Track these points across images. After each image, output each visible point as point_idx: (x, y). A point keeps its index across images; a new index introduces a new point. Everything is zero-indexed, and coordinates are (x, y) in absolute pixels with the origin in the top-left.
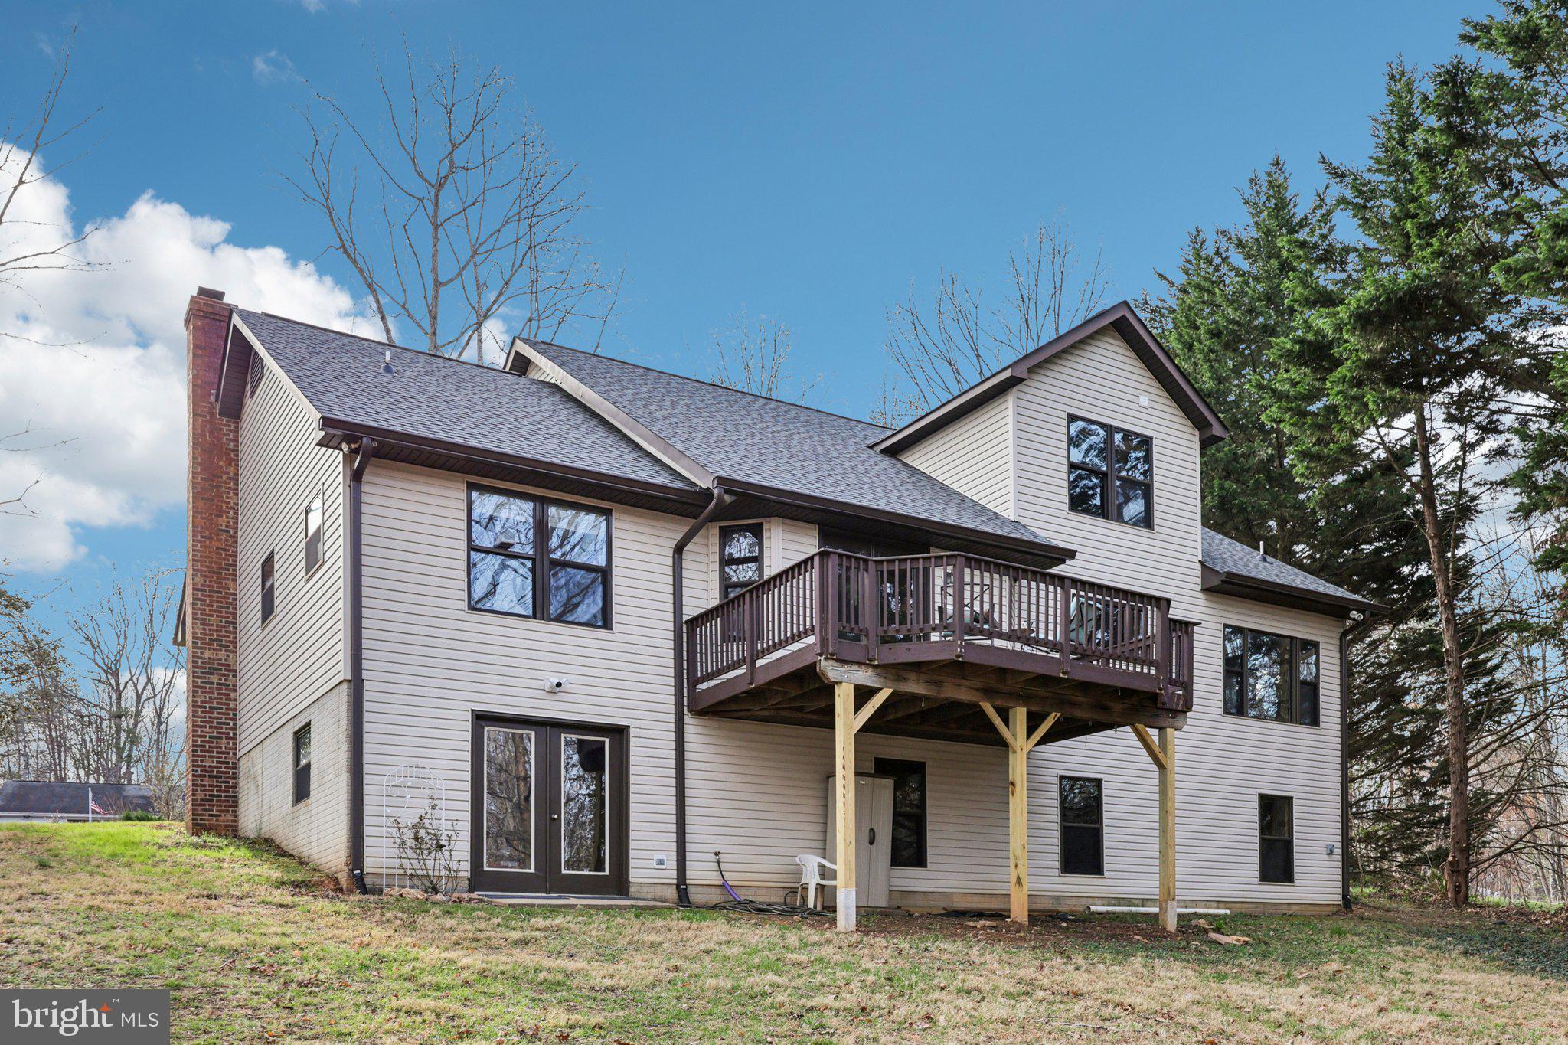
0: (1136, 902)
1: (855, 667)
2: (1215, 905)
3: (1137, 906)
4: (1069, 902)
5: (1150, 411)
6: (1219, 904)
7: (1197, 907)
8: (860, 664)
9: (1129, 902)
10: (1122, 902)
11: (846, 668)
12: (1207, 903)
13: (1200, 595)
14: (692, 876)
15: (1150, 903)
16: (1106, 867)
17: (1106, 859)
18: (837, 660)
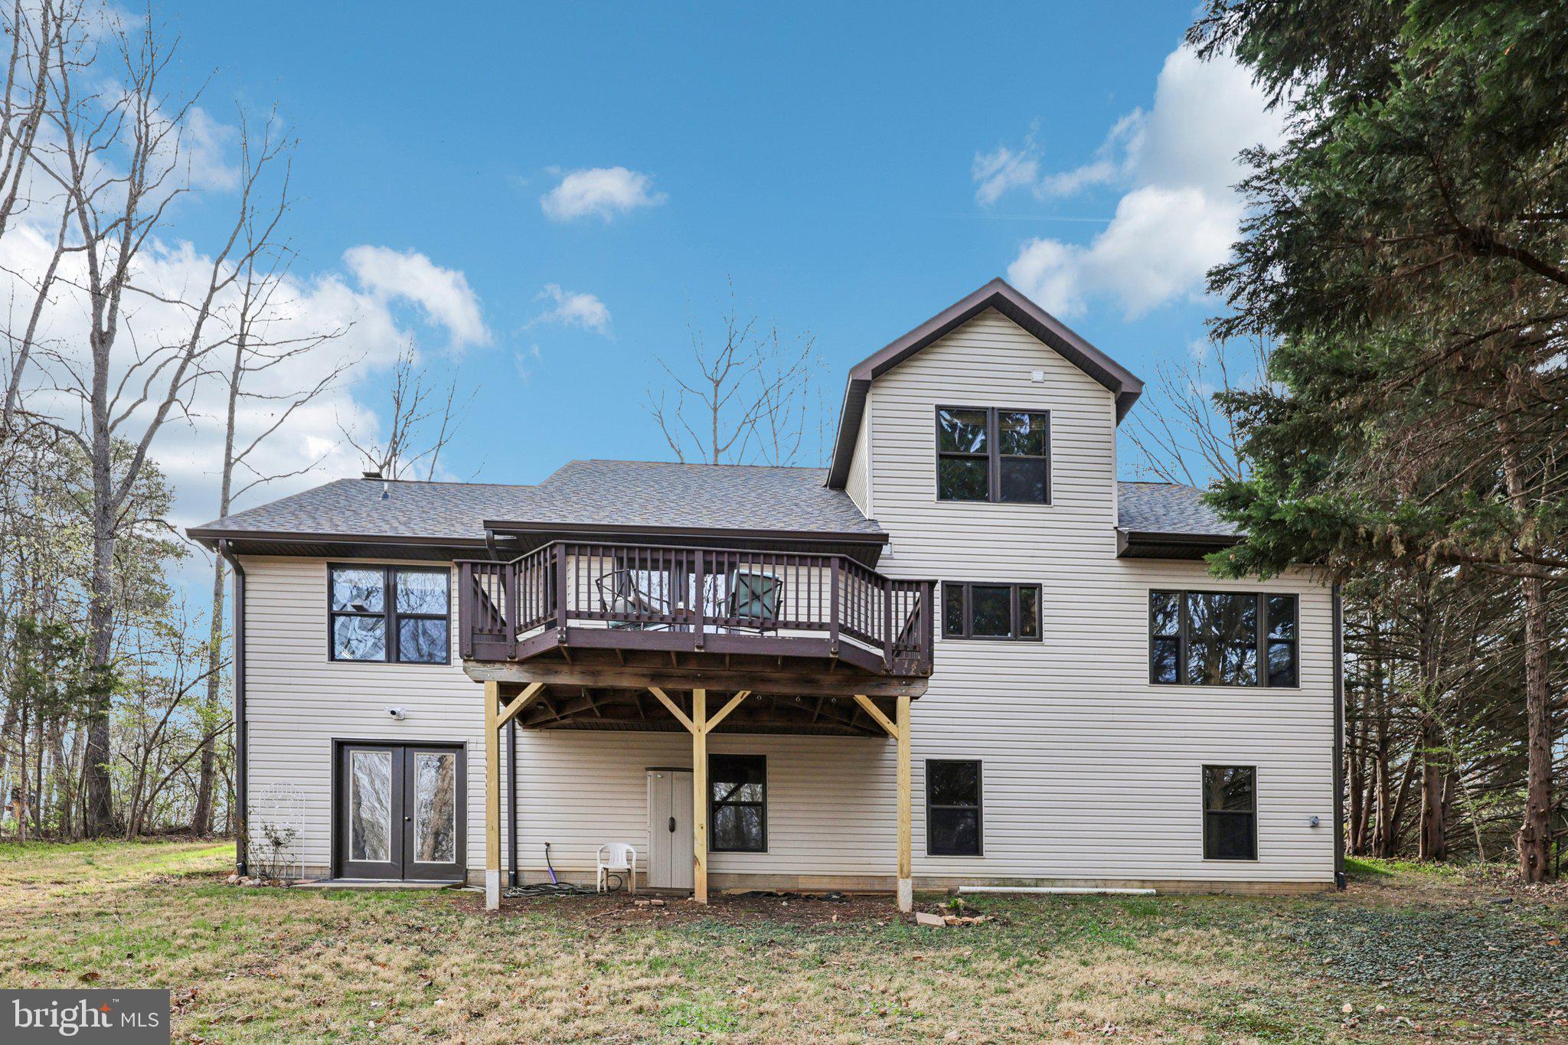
0: (1027, 882)
1: (498, 666)
2: (1139, 884)
3: (1029, 886)
4: (937, 882)
5: (1047, 384)
6: (1143, 883)
7: (1105, 886)
8: (504, 662)
9: (1020, 883)
10: (1009, 882)
11: (488, 668)
12: (1127, 883)
13: (1117, 563)
14: (523, 863)
15: (1045, 883)
16: (985, 847)
17: (985, 840)
18: (478, 661)
